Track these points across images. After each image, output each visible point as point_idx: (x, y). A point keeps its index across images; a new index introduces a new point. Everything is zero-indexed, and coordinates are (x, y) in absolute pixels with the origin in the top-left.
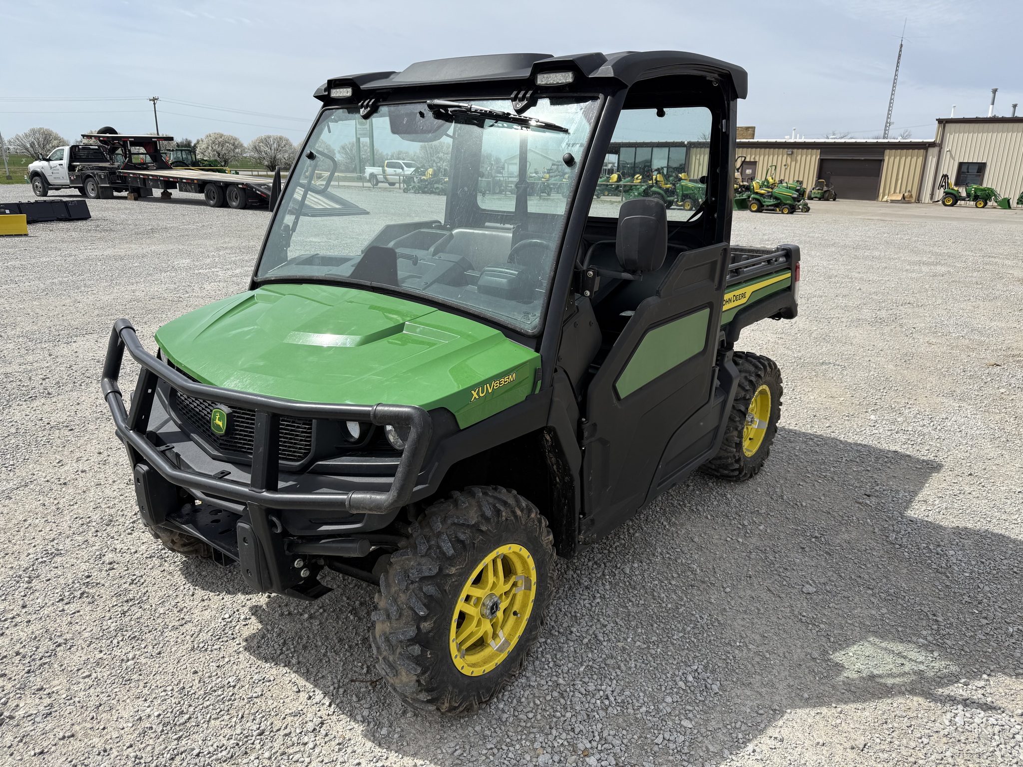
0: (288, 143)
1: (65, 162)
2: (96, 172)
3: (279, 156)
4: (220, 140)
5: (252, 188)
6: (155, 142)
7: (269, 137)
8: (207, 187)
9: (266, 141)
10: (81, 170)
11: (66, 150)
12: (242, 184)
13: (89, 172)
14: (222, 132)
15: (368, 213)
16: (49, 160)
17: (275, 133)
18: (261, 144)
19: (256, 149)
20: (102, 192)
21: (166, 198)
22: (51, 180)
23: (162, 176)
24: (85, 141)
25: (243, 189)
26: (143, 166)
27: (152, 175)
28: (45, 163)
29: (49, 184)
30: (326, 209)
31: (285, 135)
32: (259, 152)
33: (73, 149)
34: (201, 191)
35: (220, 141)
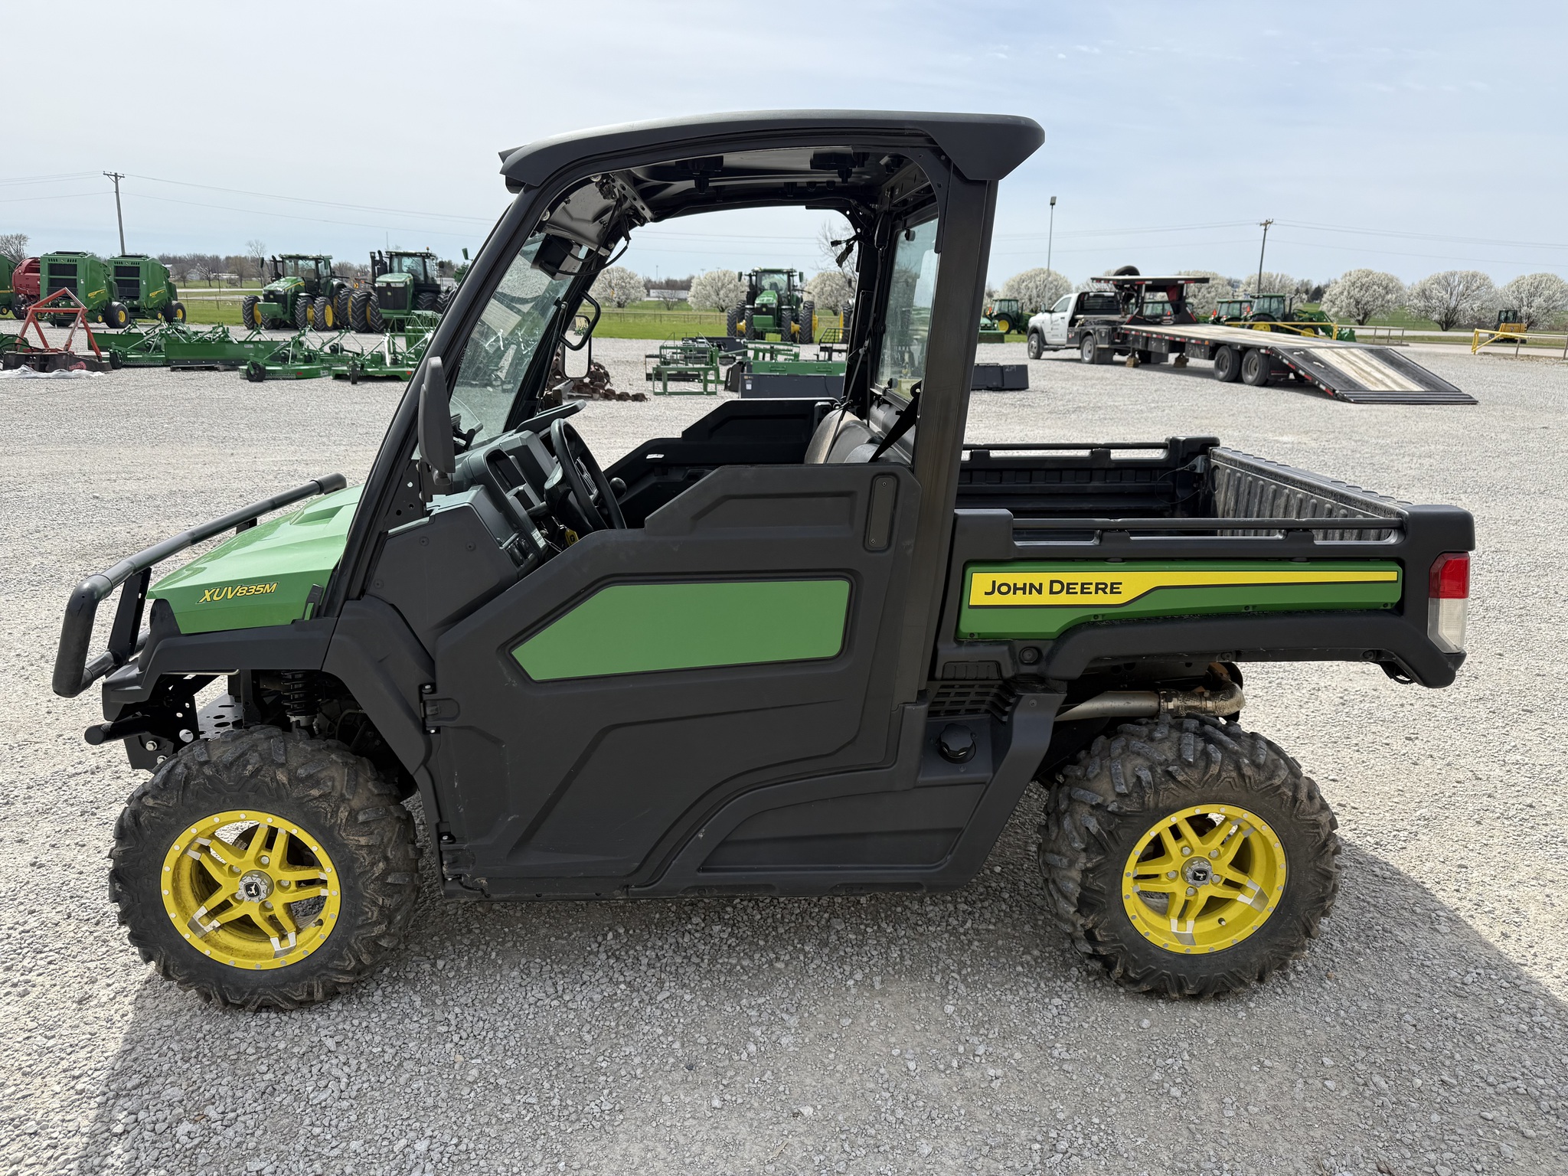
0: (1485, 283)
1: (1068, 315)
2: (1097, 327)
3: (1464, 305)
4: (1364, 280)
5: (1278, 354)
6: (1182, 286)
7: (1453, 274)
8: (1222, 351)
9: (1445, 283)
10: (1083, 325)
11: (1074, 297)
12: (1266, 348)
13: (1089, 328)
14: (1370, 268)
15: (1475, 403)
16: (1051, 312)
17: (1464, 268)
18: (1435, 286)
19: (1424, 294)
20: (1099, 356)
21: (1181, 367)
22: (1049, 339)
23: (1167, 335)
24: (1097, 286)
25: (1267, 356)
26: (1156, 320)
27: (1156, 333)
28: (1047, 315)
29: (1045, 343)
30: (1393, 393)
31: (1481, 270)
32: (1428, 298)
33: (1082, 297)
34: (1211, 358)
35: (1363, 283)
